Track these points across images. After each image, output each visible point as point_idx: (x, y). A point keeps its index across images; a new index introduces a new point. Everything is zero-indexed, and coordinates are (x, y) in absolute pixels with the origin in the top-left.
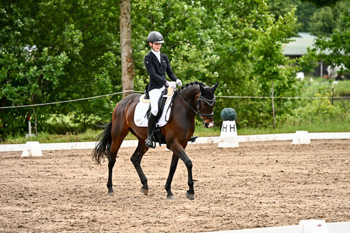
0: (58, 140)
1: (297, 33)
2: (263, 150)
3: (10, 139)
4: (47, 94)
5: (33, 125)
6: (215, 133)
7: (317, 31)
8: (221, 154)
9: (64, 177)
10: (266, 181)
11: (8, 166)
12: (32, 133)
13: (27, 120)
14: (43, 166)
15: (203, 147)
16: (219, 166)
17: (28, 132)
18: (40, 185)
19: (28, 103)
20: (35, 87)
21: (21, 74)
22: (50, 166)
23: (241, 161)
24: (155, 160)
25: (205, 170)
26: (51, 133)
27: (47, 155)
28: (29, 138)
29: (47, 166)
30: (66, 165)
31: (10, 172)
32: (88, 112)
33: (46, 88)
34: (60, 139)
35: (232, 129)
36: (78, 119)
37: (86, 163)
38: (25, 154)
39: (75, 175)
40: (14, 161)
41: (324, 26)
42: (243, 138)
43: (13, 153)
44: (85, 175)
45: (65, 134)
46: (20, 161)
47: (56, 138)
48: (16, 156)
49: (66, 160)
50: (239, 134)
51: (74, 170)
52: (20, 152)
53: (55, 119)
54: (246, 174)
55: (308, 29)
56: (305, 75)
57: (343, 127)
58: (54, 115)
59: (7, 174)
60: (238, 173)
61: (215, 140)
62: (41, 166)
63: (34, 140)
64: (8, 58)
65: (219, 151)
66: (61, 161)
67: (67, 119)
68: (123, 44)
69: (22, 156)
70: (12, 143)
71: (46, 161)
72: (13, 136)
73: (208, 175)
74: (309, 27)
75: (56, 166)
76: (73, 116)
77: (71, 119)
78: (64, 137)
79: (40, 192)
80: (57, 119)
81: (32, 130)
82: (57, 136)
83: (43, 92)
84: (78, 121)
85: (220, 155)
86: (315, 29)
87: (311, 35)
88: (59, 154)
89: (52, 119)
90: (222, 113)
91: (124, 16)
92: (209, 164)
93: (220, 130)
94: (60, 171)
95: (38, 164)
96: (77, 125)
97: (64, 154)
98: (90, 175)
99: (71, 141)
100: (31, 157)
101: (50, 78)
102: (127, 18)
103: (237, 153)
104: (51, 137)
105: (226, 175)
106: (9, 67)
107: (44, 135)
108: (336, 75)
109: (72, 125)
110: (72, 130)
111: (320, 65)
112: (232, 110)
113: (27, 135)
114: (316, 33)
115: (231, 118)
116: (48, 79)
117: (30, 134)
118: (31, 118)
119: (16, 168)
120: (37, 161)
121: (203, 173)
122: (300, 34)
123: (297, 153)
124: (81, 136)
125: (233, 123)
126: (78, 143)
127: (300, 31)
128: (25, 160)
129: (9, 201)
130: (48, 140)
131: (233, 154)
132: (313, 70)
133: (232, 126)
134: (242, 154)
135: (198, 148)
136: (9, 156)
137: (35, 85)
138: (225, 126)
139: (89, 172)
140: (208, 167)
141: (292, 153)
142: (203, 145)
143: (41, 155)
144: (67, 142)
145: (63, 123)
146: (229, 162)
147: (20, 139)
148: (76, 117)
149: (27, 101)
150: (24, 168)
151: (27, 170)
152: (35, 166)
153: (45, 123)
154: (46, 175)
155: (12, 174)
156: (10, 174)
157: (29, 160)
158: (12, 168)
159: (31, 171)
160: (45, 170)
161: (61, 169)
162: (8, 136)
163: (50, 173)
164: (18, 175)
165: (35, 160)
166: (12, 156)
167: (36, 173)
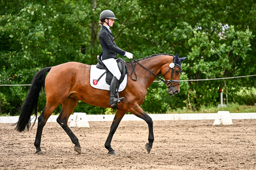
0: (247, 110)
4: (237, 69)
5: (224, 96)
9: (251, 144)
11: (201, 133)
12: (223, 104)
13: (220, 92)
14: (233, 134)
17: (220, 103)
18: (229, 150)
19: (220, 76)
20: (226, 62)
21: (213, 51)
22: (239, 134)
26: (240, 104)
27: (237, 124)
28: (221, 108)
29: (236, 134)
30: (254, 133)
31: (202, 139)
33: (237, 63)
34: (249, 109)
38: (217, 122)
40: (206, 128)
43: (206, 121)
45: (253, 105)
46: (211, 129)
47: (245, 108)
48: (209, 124)
49: (254, 128)
52: (213, 121)
53: (244, 91)
58: (244, 88)
59: (200, 140)
62: (231, 134)
63: (225, 110)
64: (200, 37)
66: (249, 129)
69: (214, 124)
70: (205, 112)
71: (236, 129)
72: (206, 106)
75: (245, 134)
78: (252, 108)
79: (229, 157)
80: (247, 91)
81: (223, 101)
82: (246, 106)
83: (233, 67)
88: (247, 123)
89: (241, 91)
94: (248, 138)
95: (228, 131)
97: (253, 123)
100: (221, 125)
101: (239, 53)
104: (241, 107)
106: (201, 45)
107: (235, 105)
113: (219, 105)
116: (237, 54)
117: (222, 105)
118: (223, 90)
119: (209, 134)
120: (227, 128)
128: (217, 128)
129: (201, 164)
136: (203, 124)
137: (226, 60)
143: (232, 124)
145: (252, 95)
147: (213, 109)
149: (220, 74)
150: (215, 135)
151: (218, 137)
152: (226, 133)
153: (235, 95)
154: (235, 141)
155: (205, 140)
156: (203, 141)
157: (220, 128)
158: (205, 135)
159: (222, 138)
160: (235, 137)
161: (249, 136)
162: (202, 106)
163: (239, 140)
164: (210, 142)
165: (225, 128)
166: (205, 124)
167: (227, 140)
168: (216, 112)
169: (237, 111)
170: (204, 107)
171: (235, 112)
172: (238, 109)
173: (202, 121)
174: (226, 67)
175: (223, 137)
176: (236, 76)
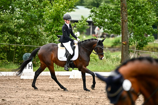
1: (75, 6)
2: (50, 82)
7: (89, 5)
8: (22, 83)
10: (51, 102)
15: (11, 78)
16: (20, 91)
35: (30, 67)
41: (94, 2)
50: (34, 70)
54: (38, 97)
55: (83, 4)
56: (80, 34)
57: (103, 69)
60: (32, 96)
65: (21, 81)
73: (13, 97)
74: (84, 3)
85: (21, 84)
86: (88, 4)
87: (85, 8)
90: (24, 56)
92: (14, 90)
105: (25, 97)
108: (101, 35)
111: (90, 28)
114: (89, 7)
121: (9, 95)
122: (78, 7)
123: (72, 84)
125: (31, 63)
127: (78, 5)
131: (30, 83)
132: (85, 31)
133: (30, 65)
135: (7, 78)
140: (13, 92)
141: (69, 85)
142: (11, 77)
146: (27, 89)
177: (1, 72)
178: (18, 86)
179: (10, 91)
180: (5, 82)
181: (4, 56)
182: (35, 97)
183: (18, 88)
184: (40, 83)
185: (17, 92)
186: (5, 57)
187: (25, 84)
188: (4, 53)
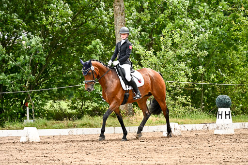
0: (55, 126)
3: (7, 124)
5: (30, 111)
6: (211, 120)
8: (217, 141)
9: (61, 163)
11: (6, 151)
12: (30, 119)
13: (25, 107)
14: (41, 151)
15: (199, 134)
16: (215, 153)
17: (26, 119)
22: (47, 151)
23: (237, 148)
24: (151, 147)
25: (201, 157)
26: (48, 119)
27: (45, 141)
28: (27, 124)
29: (44, 152)
30: (63, 151)
31: (9, 157)
32: (85, 99)
33: (42, 75)
34: (58, 125)
35: (228, 116)
36: (75, 105)
37: (83, 149)
38: (23, 139)
39: (72, 160)
40: (12, 146)
42: (238, 125)
43: (11, 138)
44: (82, 160)
45: (62, 120)
46: (18, 146)
47: (54, 124)
48: (14, 142)
49: (64, 145)
50: (234, 121)
51: (71, 155)
52: (18, 138)
53: (52, 106)
54: (241, 160)
58: (51, 101)
59: (5, 159)
60: (233, 160)
61: (211, 126)
62: (38, 152)
63: (32, 126)
65: (215, 137)
66: (59, 146)
67: (64, 105)
68: (118, 31)
69: (21, 141)
70: (10, 129)
71: (46, 146)
72: (11, 121)
73: (204, 161)
75: (54, 152)
76: (70, 103)
77: (68, 105)
78: (61, 123)
80: (55, 105)
81: (30, 116)
82: (54, 121)
84: (75, 108)
85: (215, 141)
88: (56, 140)
89: (49, 105)
90: (217, 100)
91: (118, 3)
92: (205, 151)
93: (216, 116)
94: (57, 156)
95: (35, 149)
96: (74, 111)
97: (62, 139)
98: (87, 161)
99: (68, 127)
102: (120, 6)
103: (233, 140)
104: (49, 122)
105: (222, 161)
107: (42, 121)
109: (70, 111)
110: (69, 116)
112: (226, 97)
113: (25, 121)
115: (226, 105)
117: (28, 120)
118: (28, 104)
119: (15, 153)
120: (35, 146)
121: (198, 159)
124: (78, 122)
125: (228, 110)
126: (75, 129)
128: (24, 145)
130: (45, 126)
131: (229, 140)
133: (227, 113)
134: (237, 141)
135: (194, 134)
136: (7, 141)
138: (220, 113)
139: (86, 158)
140: (204, 154)
142: (199, 131)
143: (40, 141)
144: (65, 128)
145: (61, 109)
146: (225, 149)
147: (18, 124)
148: (73, 103)
150: (22, 154)
151: (25, 155)
152: (33, 151)
153: (42, 109)
154: (43, 160)
155: (11, 159)
156: (9, 159)
157: (27, 145)
158: (11, 153)
159: (29, 157)
160: (43, 155)
161: (58, 154)
162: (6, 122)
163: (47, 159)
164: (16, 160)
165: (32, 145)
166: (10, 141)
167: (34, 159)
168: (22, 128)
169: (45, 127)
170: (9, 123)
171: (43, 128)
172: (46, 125)
173: (7, 138)
174: (29, 78)
175: (30, 155)
176: (43, 88)
177: (185, 125)
178: (210, 145)
179: (199, 153)
180: (192, 140)
181: (187, 101)
182: (238, 160)
183: (211, 148)
184: (244, 140)
185: (210, 154)
186: (189, 102)
187: (221, 141)
188: (187, 96)
